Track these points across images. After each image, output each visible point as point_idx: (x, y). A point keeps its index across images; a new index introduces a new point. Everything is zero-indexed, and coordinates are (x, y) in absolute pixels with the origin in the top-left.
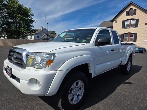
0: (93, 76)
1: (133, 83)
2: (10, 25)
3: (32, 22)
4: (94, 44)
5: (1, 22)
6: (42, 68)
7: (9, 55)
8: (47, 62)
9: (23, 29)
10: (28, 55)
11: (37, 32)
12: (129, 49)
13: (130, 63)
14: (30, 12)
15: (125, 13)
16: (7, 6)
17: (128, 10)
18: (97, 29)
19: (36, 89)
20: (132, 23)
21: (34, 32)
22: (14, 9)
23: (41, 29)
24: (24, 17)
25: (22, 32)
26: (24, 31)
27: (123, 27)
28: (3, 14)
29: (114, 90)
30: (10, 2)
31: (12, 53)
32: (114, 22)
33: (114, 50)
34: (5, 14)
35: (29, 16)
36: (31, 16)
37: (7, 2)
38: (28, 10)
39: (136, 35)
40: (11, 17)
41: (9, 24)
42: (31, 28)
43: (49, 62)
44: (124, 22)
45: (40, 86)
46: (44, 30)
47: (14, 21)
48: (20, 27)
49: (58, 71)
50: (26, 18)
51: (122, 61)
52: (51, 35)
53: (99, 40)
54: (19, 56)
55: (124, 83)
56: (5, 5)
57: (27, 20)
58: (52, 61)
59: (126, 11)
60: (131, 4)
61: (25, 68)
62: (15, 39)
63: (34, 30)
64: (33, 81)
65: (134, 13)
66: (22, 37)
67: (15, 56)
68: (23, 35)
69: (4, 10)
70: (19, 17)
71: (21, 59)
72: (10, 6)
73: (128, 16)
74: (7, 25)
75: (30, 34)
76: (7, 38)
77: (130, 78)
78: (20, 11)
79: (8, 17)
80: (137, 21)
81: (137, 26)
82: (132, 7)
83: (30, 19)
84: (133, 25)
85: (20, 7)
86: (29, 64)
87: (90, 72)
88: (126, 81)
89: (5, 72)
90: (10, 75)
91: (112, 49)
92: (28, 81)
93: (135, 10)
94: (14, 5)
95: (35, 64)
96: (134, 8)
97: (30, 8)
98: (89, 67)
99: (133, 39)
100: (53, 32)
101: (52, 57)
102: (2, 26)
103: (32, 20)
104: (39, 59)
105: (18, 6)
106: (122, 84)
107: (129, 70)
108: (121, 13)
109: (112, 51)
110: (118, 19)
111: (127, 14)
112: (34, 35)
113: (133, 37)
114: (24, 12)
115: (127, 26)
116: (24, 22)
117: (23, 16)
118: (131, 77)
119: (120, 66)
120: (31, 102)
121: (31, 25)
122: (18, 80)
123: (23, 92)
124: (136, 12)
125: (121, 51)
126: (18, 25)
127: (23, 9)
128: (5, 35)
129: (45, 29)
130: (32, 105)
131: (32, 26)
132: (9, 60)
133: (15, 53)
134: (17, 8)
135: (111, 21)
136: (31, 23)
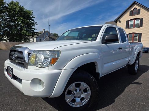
0: (101, 76)
1: (142, 83)
2: (12, 28)
3: (33, 24)
4: (101, 42)
5: (3, 25)
6: (46, 67)
7: (10, 55)
8: (51, 60)
9: (24, 31)
10: (30, 53)
11: (39, 35)
12: (137, 48)
13: (137, 62)
14: (32, 15)
15: (128, 13)
16: (8, 8)
17: (132, 9)
18: (103, 26)
19: (39, 90)
20: (137, 23)
21: (36, 35)
22: (15, 12)
23: (43, 31)
24: (26, 20)
25: (24, 35)
26: (26, 34)
27: (127, 27)
28: (4, 17)
29: (123, 90)
30: (11, 5)
31: (13, 53)
32: (118, 22)
33: (121, 48)
34: (6, 17)
35: (30, 18)
36: (33, 18)
37: (8, 5)
38: (29, 13)
39: (140, 34)
40: (13, 19)
41: (10, 27)
42: (33, 31)
43: (53, 61)
44: (128, 22)
45: (43, 87)
46: (46, 33)
47: (15, 23)
48: (21, 29)
49: (63, 70)
50: (28, 21)
51: (129, 61)
52: (54, 37)
53: (106, 37)
54: (20, 55)
55: (133, 83)
56: (6, 7)
57: (28, 22)
58: (57, 59)
59: (130, 11)
60: (134, 3)
61: (27, 68)
62: (16, 42)
63: (36, 32)
64: (36, 81)
65: (139, 12)
66: (24, 40)
67: (16, 55)
68: (25, 38)
69: (5, 13)
70: (20, 19)
71: (23, 58)
72: (11, 8)
73: (132, 15)
74: (9, 28)
75: (32, 36)
76: (9, 41)
77: (138, 78)
78: (21, 14)
79: (10, 20)
80: (141, 20)
81: (141, 26)
82: (136, 6)
83: (31, 21)
84: (137, 25)
85: (22, 9)
86: (31, 63)
87: (97, 72)
88: (135, 81)
89: (6, 73)
90: (11, 75)
91: (120, 47)
92: (31, 82)
93: (139, 10)
94: (15, 8)
95: (38, 63)
96: (138, 8)
97: (31, 11)
98: (96, 66)
99: (138, 39)
100: (55, 34)
101: (56, 54)
102: (4, 29)
103: (34, 22)
104: (42, 57)
105: (19, 9)
106: (131, 84)
107: (137, 70)
108: (125, 13)
109: (119, 49)
110: (121, 20)
111: (131, 14)
112: (36, 37)
113: (138, 37)
114: (26, 15)
115: (131, 26)
116: (25, 25)
117: (24, 19)
118: (140, 77)
119: (128, 65)
120: (35, 105)
121: (33, 27)
122: (20, 80)
123: (25, 94)
124: (140, 12)
125: (127, 50)
126: (20, 27)
127: (25, 11)
128: (6, 38)
129: (47, 31)
130: (36, 108)
131: (34, 29)
132: (10, 60)
133: (16, 52)
134: (18, 10)
135: (114, 21)
136: (33, 26)
